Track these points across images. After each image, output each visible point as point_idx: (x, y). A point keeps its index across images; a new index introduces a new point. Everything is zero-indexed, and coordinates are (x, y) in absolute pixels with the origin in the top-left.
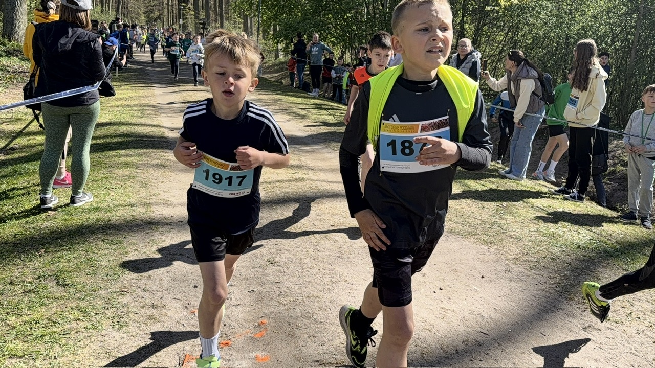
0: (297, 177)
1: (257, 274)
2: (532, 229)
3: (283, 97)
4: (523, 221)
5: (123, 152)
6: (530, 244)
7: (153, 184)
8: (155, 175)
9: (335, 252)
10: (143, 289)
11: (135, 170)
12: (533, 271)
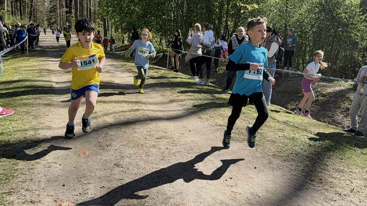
0: (135, 109)
1: (107, 174)
2: (281, 136)
3: (127, 63)
4: (274, 130)
5: (24, 97)
6: (281, 145)
7: (41, 116)
8: (44, 110)
9: (160, 156)
10: (25, 189)
11: (30, 108)
12: (286, 163)
